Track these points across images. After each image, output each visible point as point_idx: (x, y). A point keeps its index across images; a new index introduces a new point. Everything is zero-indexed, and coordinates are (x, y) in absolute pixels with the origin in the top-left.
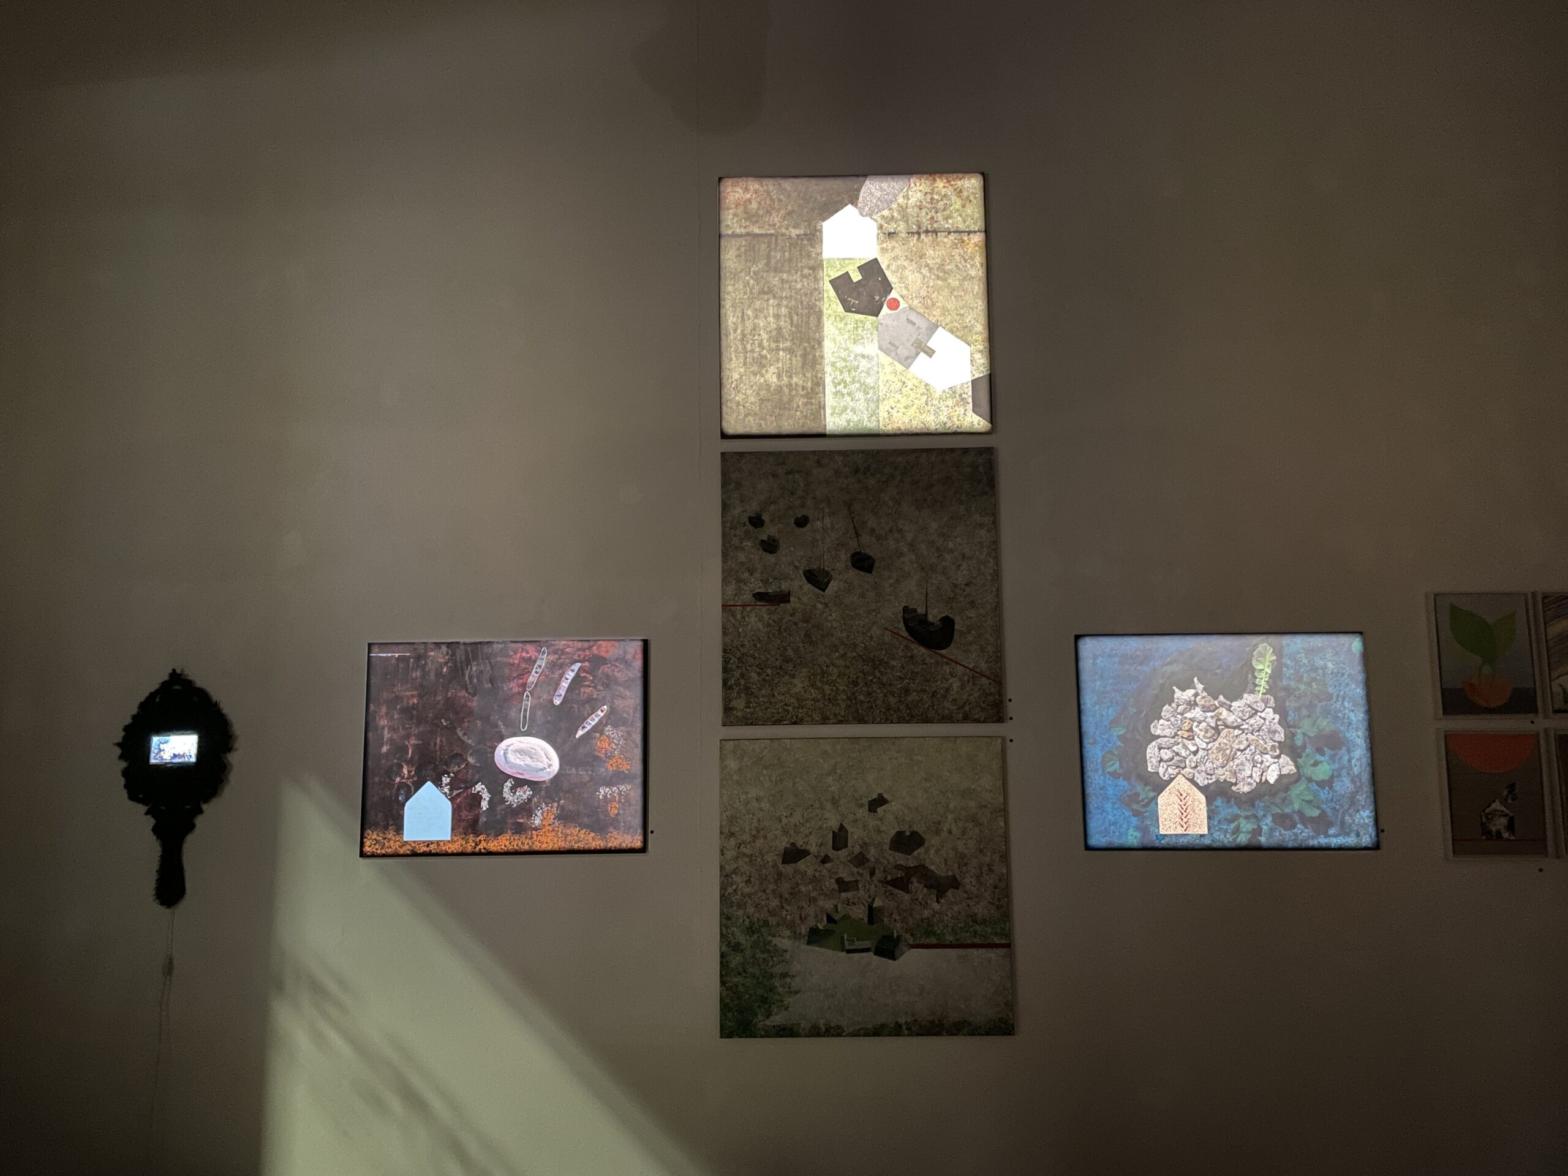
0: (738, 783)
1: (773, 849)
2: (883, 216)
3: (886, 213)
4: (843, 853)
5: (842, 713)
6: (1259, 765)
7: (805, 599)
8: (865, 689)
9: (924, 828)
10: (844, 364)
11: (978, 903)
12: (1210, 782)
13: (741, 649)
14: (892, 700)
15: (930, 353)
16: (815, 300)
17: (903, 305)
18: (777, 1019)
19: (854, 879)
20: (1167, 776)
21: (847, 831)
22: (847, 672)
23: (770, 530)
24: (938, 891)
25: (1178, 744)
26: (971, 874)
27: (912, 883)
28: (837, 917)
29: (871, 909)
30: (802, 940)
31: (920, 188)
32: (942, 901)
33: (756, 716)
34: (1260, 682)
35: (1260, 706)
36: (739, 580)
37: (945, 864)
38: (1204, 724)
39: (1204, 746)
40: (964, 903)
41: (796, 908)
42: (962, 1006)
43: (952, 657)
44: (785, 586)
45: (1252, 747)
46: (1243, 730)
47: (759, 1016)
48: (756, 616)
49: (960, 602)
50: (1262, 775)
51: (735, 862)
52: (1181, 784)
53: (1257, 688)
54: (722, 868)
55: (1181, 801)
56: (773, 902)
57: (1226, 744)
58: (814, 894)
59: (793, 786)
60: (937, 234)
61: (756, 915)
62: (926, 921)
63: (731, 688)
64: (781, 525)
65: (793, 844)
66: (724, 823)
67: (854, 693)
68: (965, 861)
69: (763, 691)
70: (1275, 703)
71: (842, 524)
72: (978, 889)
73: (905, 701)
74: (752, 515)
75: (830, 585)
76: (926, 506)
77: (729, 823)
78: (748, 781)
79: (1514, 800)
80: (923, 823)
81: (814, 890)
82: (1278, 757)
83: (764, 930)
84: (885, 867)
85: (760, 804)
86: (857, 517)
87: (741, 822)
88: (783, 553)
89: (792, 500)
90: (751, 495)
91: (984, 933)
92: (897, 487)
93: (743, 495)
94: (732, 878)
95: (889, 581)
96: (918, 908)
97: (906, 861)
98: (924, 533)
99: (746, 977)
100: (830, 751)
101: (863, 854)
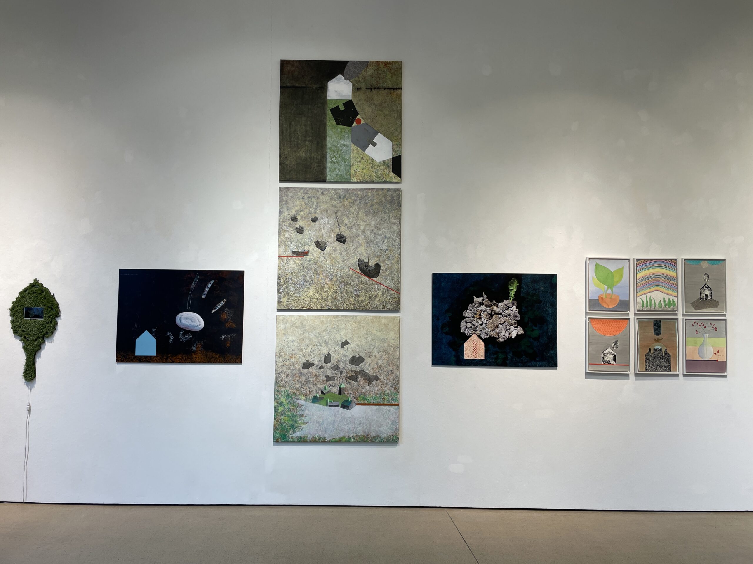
0: (284, 334)
1: (299, 363)
2: (355, 80)
3: (356, 79)
4: (329, 365)
5: (330, 305)
6: (508, 331)
7: (315, 254)
8: (340, 295)
9: (364, 355)
10: (336, 149)
11: (386, 387)
12: (487, 337)
13: (286, 276)
14: (352, 300)
15: (374, 144)
16: (323, 118)
17: (363, 122)
18: (298, 434)
19: (333, 376)
20: (469, 334)
21: (331, 356)
22: (333, 287)
23: (300, 223)
24: (369, 381)
25: (474, 321)
27: (358, 378)
28: (325, 392)
29: (340, 389)
30: (310, 401)
31: (373, 68)
32: (371, 385)
33: (292, 305)
34: (511, 295)
35: (511, 305)
36: (286, 245)
37: (373, 370)
38: (486, 312)
39: (485, 322)
40: (380, 387)
41: (307, 388)
42: (377, 430)
43: (379, 282)
44: (306, 249)
45: (506, 323)
46: (502, 315)
47: (290, 432)
48: (293, 262)
49: (383, 257)
50: (509, 335)
51: (282, 368)
52: (474, 338)
53: (510, 298)
54: (276, 370)
55: (474, 345)
56: (298, 385)
57: (495, 321)
58: (316, 382)
59: (308, 336)
60: (379, 90)
61: (290, 390)
62: (364, 394)
63: (281, 293)
64: (305, 221)
65: (307, 361)
66: (277, 351)
67: (335, 296)
68: (381, 369)
69: (296, 295)
70: (517, 304)
71: (333, 221)
72: (386, 381)
73: (357, 300)
74: (292, 216)
75: (326, 248)
76: (370, 214)
77: (279, 351)
78: (289, 334)
79: (617, 347)
80: (364, 353)
81: (316, 380)
82: (517, 327)
83: (293, 396)
84: (347, 371)
85: (293, 343)
86: (339, 219)
87: (285, 351)
88: (306, 233)
89: (310, 210)
90: (292, 207)
91: (388, 399)
92: (358, 205)
93: (288, 207)
94: (280, 375)
95: (352, 247)
96: (360, 388)
97: (356, 369)
98: (369, 226)
99: (285, 416)
100: (325, 321)
101: (337, 365)
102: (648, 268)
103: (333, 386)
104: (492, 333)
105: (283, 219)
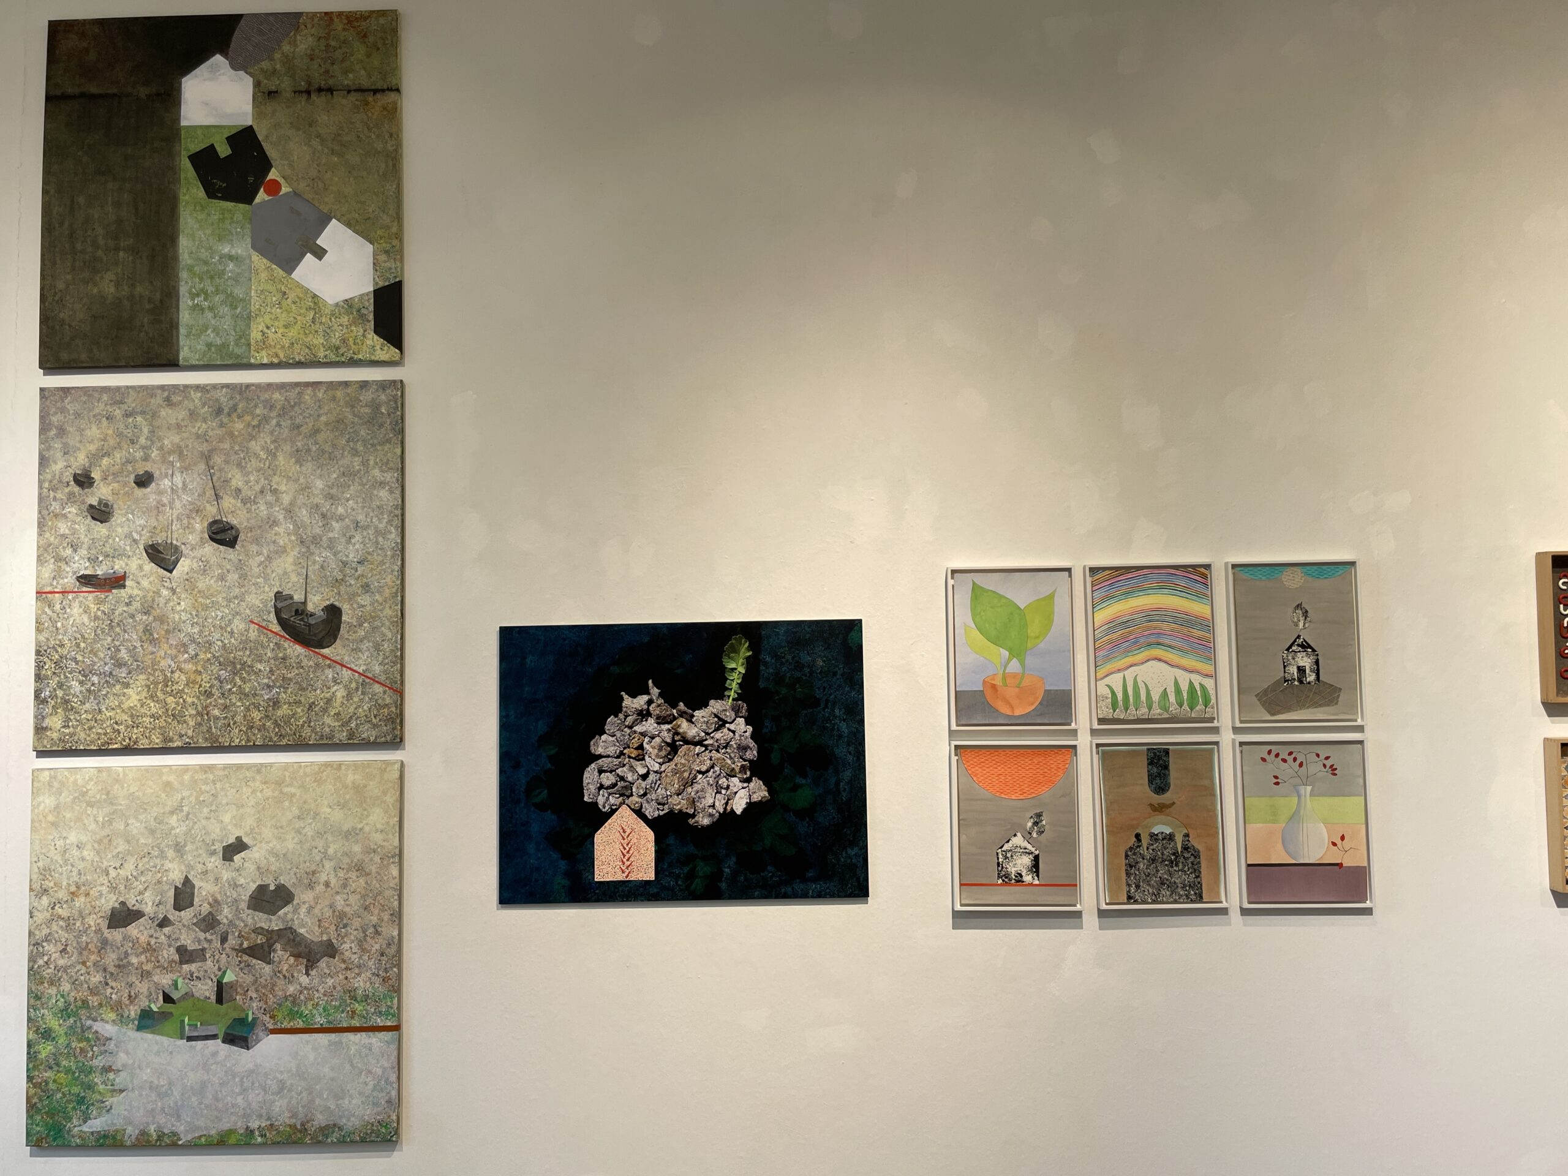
0: (54, 825)
1: (97, 910)
2: (262, 70)
3: (265, 65)
4: (187, 915)
5: (190, 733)
6: (723, 791)
7: (145, 583)
8: (221, 701)
9: (294, 880)
10: (206, 269)
11: (359, 975)
12: (662, 813)
13: (59, 650)
14: (257, 715)
15: (320, 253)
16: (169, 183)
17: (285, 189)
18: (97, 1124)
19: (201, 947)
20: (607, 808)
21: (193, 886)
22: (199, 679)
23: (102, 491)
24: (308, 960)
25: (624, 765)
26: (352, 938)
27: (275, 951)
28: (175, 996)
29: (220, 986)
30: (130, 1025)
31: (313, 31)
32: (313, 973)
33: (76, 738)
34: (731, 685)
35: (730, 715)
36: (59, 559)
37: (319, 926)
38: (658, 740)
39: (656, 767)
40: (340, 975)
41: (123, 985)
42: (333, 1107)
43: (338, 658)
44: (119, 566)
45: (717, 769)
46: (706, 746)
47: (74, 1120)
48: (80, 607)
49: (350, 585)
50: (727, 804)
51: (48, 927)
52: (624, 817)
53: (726, 693)
54: (31, 933)
55: (624, 839)
56: (95, 977)
57: (684, 765)
58: (148, 967)
59: (125, 829)
60: (332, 94)
61: (72, 994)
62: (291, 999)
63: (44, 701)
64: (116, 485)
65: (123, 903)
66: (35, 877)
67: (206, 707)
68: (345, 922)
69: (87, 706)
70: (748, 711)
71: (198, 483)
72: (360, 958)
73: (272, 716)
74: (78, 472)
75: (179, 564)
76: (310, 459)
77: (41, 877)
78: (67, 823)
79: (1040, 833)
80: (292, 873)
81: (147, 962)
82: (748, 780)
83: (83, 1012)
84: (240, 931)
85: (81, 852)
86: (218, 474)
87: (57, 875)
88: (119, 521)
89: (131, 450)
90: (78, 445)
91: (364, 1012)
92: (272, 433)
93: (65, 445)
94: (43, 947)
95: (257, 558)
96: (281, 983)
97: (268, 924)
98: (306, 494)
99: (58, 1071)
100: (176, 783)
101: (213, 915)
102: (1128, 594)
103: (198, 978)
104: (675, 800)
105: (51, 481)
